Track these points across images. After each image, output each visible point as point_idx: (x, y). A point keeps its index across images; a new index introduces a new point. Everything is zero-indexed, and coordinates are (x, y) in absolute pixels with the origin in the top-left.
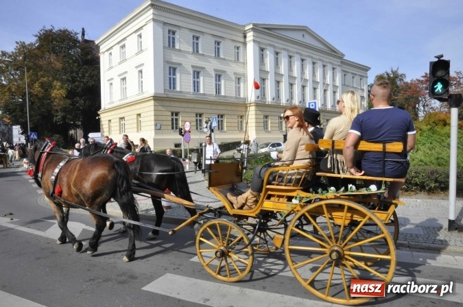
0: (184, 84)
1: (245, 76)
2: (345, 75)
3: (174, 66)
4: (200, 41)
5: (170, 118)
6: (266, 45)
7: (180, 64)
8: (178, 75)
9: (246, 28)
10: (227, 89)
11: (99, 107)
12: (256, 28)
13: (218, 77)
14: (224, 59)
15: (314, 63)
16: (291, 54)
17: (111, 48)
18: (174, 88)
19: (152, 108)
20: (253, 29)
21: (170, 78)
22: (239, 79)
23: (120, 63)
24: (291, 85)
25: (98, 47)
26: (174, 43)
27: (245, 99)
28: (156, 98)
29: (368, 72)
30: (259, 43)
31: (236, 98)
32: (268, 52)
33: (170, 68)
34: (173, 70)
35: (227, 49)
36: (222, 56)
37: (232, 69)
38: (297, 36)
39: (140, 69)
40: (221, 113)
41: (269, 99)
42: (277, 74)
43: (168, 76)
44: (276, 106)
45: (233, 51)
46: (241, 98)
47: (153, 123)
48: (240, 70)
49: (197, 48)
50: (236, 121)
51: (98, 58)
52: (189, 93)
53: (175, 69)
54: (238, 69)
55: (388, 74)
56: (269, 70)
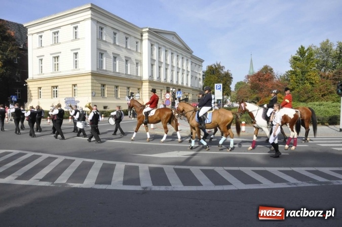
1: (141, 62)
3: (102, 52)
4: (117, 36)
5: (100, 88)
6: (154, 42)
7: (106, 51)
8: (104, 59)
9: (143, 30)
10: (131, 70)
14: (130, 50)
16: (167, 49)
17: (42, 32)
18: (102, 67)
19: (90, 81)
20: (148, 32)
22: (137, 63)
23: (52, 45)
25: (26, 29)
26: (102, 36)
27: (141, 77)
28: (93, 74)
29: (203, 63)
32: (155, 47)
33: (100, 53)
35: (131, 42)
36: (128, 47)
37: (134, 57)
38: (170, 38)
39: (74, 52)
41: (155, 78)
42: (159, 62)
43: (99, 59)
44: (159, 83)
45: (135, 44)
47: (90, 91)
48: (139, 58)
49: (115, 40)
50: (136, 92)
52: (111, 71)
53: (102, 54)
54: (137, 57)
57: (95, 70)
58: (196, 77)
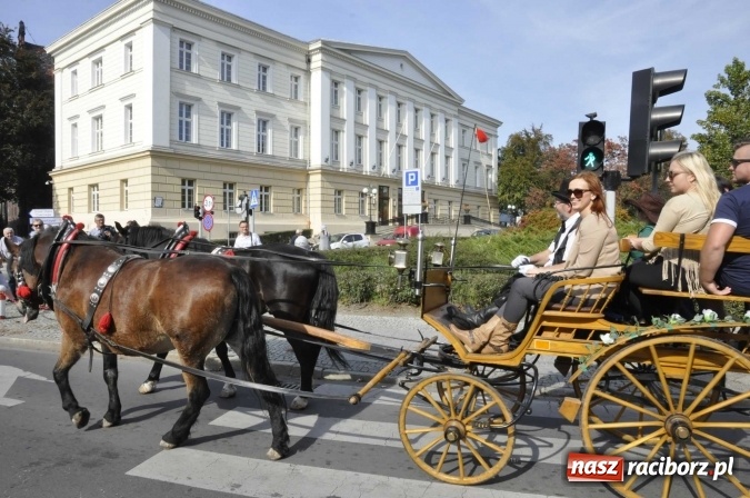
0: (204, 132)
1: (306, 124)
2: (464, 131)
3: (188, 102)
4: (234, 63)
5: (179, 189)
6: (342, 76)
7: (199, 100)
8: (194, 118)
9: (311, 48)
10: (276, 145)
11: (52, 165)
12: (327, 49)
13: (263, 125)
14: (273, 95)
15: (417, 110)
16: (382, 94)
17: (76, 62)
18: (188, 138)
19: (149, 171)
20: (321, 50)
21: (181, 122)
22: (296, 129)
23: (92, 90)
24: (381, 143)
25: (50, 59)
26: (189, 62)
27: (305, 162)
28: (156, 154)
30: (331, 72)
31: (291, 160)
32: (345, 89)
33: (181, 104)
34: (185, 108)
35: (278, 78)
36: (269, 90)
37: (284, 112)
38: (392, 66)
39: (127, 103)
40: (266, 183)
41: (344, 164)
42: (358, 124)
43: (177, 118)
44: (356, 176)
45: (289, 82)
46: (298, 161)
47: (149, 196)
48: (298, 114)
49: (229, 73)
50: (290, 197)
51: (51, 78)
52: (213, 148)
53: (189, 107)
54: (297, 113)
55: (527, 134)
56: (345, 117)
57: (165, 143)
58: (478, 164)
